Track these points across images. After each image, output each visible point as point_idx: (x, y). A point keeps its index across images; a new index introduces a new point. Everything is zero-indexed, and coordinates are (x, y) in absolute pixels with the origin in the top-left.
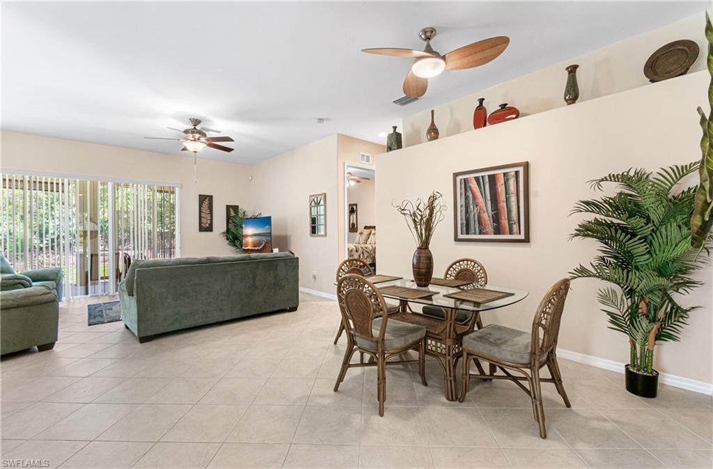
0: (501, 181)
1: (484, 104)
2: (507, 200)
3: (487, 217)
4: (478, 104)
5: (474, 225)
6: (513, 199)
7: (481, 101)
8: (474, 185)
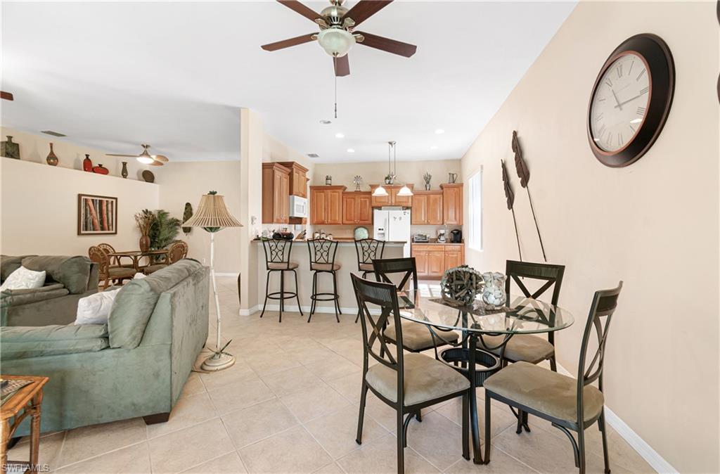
0: (105, 204)
1: (89, 157)
2: (107, 214)
3: (97, 222)
4: (85, 157)
5: (90, 226)
6: (110, 214)
7: (87, 156)
8: (91, 203)
